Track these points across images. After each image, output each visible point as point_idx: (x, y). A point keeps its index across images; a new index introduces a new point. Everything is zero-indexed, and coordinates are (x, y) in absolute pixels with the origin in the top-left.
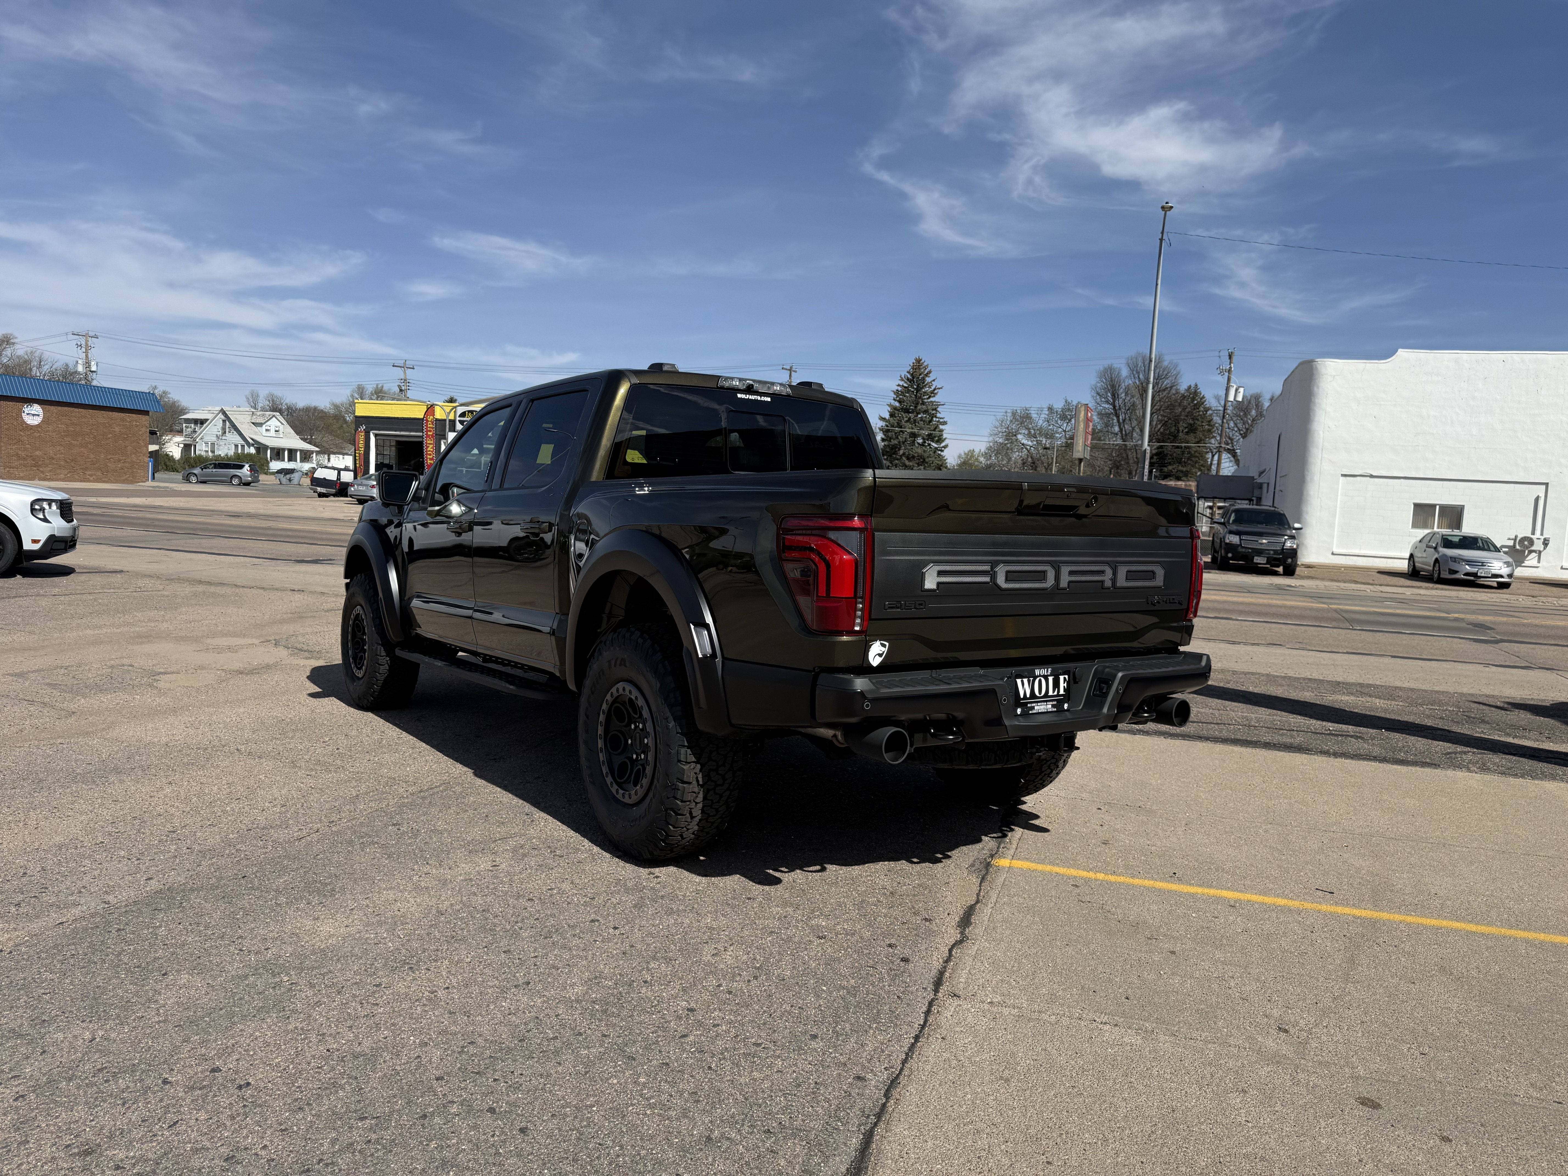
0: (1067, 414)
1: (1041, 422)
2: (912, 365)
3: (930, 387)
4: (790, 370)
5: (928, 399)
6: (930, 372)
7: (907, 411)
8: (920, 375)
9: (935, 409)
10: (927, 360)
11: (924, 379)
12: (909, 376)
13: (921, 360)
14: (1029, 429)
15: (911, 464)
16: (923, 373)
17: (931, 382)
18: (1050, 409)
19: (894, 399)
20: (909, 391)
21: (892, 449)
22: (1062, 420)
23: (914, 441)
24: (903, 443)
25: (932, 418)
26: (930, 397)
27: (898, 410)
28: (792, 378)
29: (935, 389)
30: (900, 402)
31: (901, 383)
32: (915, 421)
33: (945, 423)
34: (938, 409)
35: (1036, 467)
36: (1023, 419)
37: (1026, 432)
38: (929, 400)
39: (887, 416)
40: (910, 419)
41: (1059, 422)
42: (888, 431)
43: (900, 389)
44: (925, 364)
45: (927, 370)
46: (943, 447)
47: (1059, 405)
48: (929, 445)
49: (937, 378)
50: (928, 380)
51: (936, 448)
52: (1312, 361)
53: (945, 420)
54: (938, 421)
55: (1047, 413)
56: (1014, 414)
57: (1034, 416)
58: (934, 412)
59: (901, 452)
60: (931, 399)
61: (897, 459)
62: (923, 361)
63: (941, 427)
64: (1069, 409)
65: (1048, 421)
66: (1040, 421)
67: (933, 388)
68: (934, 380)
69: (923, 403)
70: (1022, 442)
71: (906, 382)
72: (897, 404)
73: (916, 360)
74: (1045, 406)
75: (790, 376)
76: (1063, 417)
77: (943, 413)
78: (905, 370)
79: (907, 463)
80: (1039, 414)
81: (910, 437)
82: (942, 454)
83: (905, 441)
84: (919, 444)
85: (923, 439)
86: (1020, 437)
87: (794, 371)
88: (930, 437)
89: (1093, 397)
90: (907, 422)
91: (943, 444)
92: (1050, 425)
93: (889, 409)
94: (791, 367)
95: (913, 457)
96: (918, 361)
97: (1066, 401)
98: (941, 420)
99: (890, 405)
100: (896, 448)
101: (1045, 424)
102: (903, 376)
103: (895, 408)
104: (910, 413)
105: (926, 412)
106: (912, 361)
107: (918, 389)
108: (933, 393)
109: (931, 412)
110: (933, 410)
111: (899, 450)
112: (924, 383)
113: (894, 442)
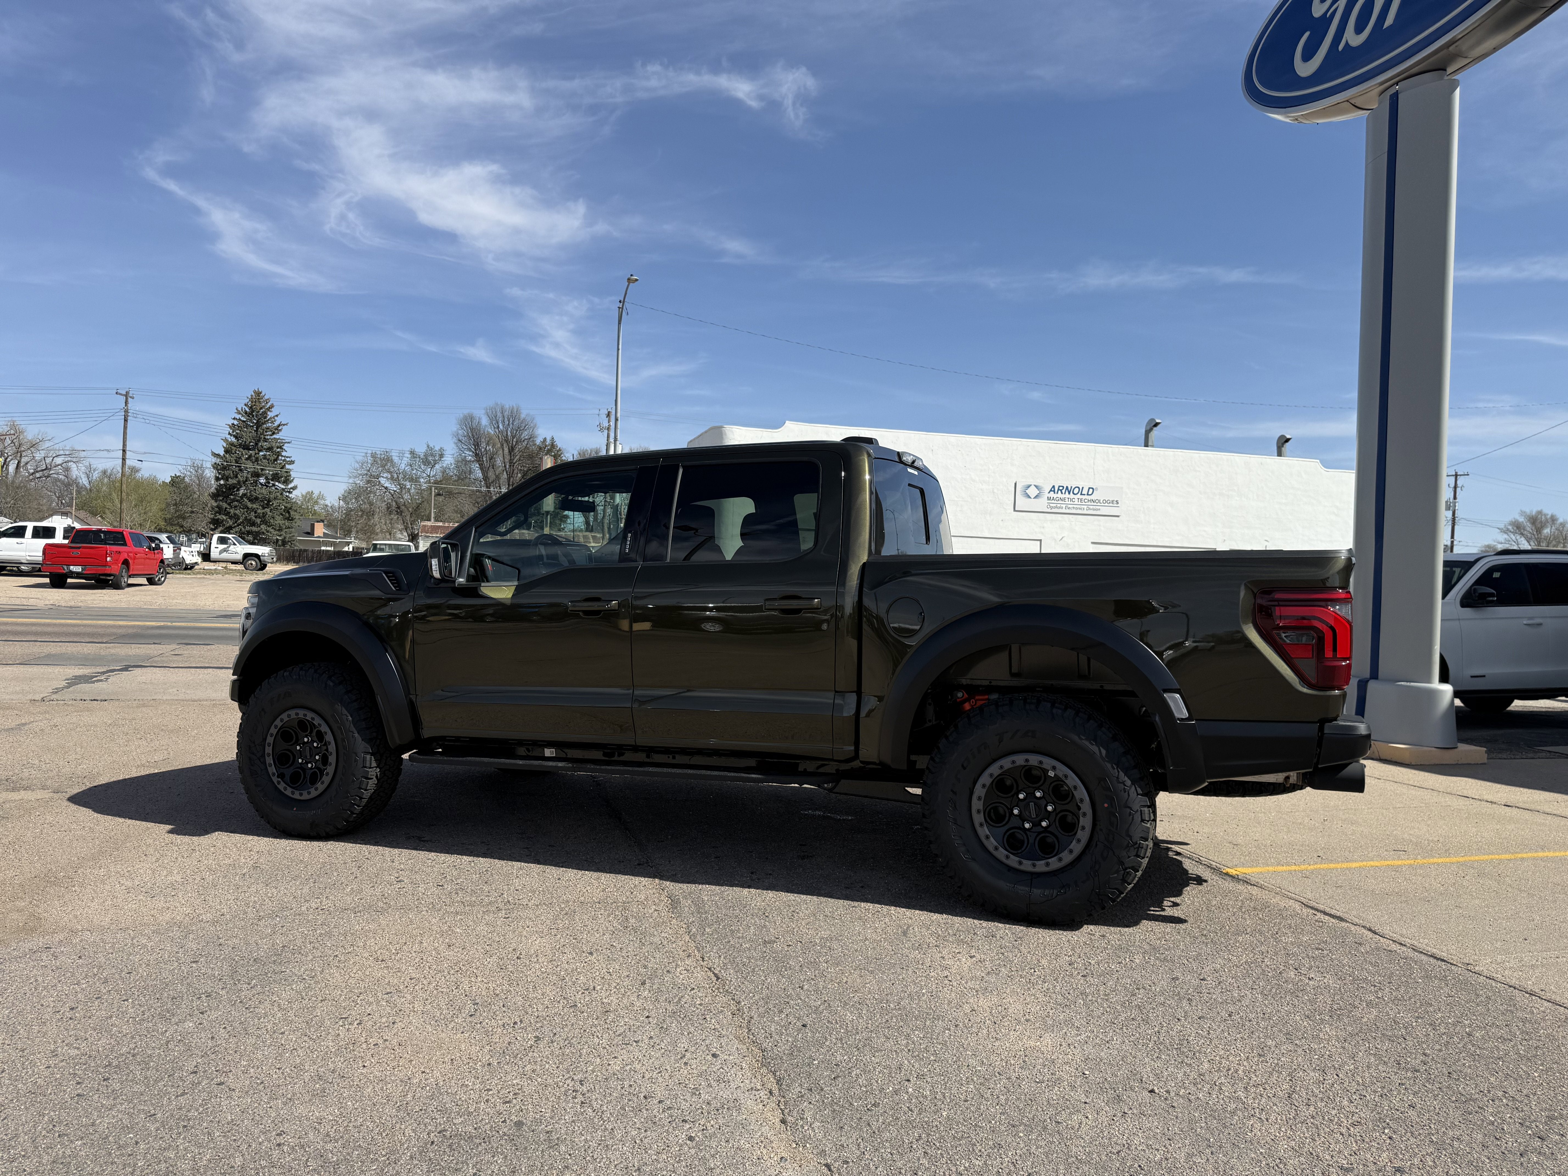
0: (430, 458)
1: (403, 466)
2: (250, 397)
3: (272, 422)
4: (126, 395)
5: (271, 435)
6: (272, 406)
7: (246, 447)
8: (261, 408)
9: (281, 448)
10: (267, 393)
11: (265, 413)
12: (247, 410)
13: (261, 393)
14: (391, 472)
15: (254, 506)
16: (264, 406)
17: (274, 417)
18: (412, 453)
19: (229, 434)
20: (247, 426)
21: (230, 489)
22: (425, 465)
23: (256, 482)
24: (244, 482)
25: (278, 456)
26: (274, 433)
27: (235, 446)
28: (129, 405)
29: (279, 426)
30: (236, 437)
31: (238, 416)
32: (257, 460)
33: (292, 462)
34: (284, 447)
35: (401, 512)
36: (384, 461)
37: (389, 476)
38: (272, 437)
39: (222, 453)
40: (250, 456)
41: (422, 466)
42: (224, 468)
43: (236, 422)
44: (266, 397)
45: (269, 404)
46: (291, 488)
47: (421, 450)
48: (274, 485)
49: (279, 413)
50: (270, 415)
51: (283, 489)
52: (722, 427)
53: (292, 459)
54: (284, 460)
55: (409, 456)
56: (374, 456)
57: (396, 459)
58: (279, 450)
59: (241, 492)
60: (275, 436)
61: (237, 501)
62: (263, 394)
63: (287, 466)
64: (432, 455)
65: (411, 465)
66: (403, 464)
67: (276, 424)
68: (277, 416)
69: (265, 440)
70: (385, 485)
71: (243, 416)
72: (234, 439)
73: (255, 392)
74: (407, 448)
75: (126, 403)
76: (426, 462)
77: (289, 451)
78: (242, 402)
79: (250, 505)
80: (401, 458)
81: (252, 476)
82: (290, 496)
83: (246, 481)
84: (261, 484)
85: (267, 478)
86: (383, 481)
87: (131, 397)
88: (276, 477)
89: (456, 443)
90: (247, 459)
91: (290, 486)
92: (413, 470)
93: (225, 445)
94: (127, 393)
95: (257, 498)
96: (258, 393)
97: (428, 446)
98: (288, 459)
99: (226, 440)
100: (234, 488)
101: (408, 469)
102: (240, 409)
103: (232, 444)
104: (250, 449)
105: (270, 449)
106: (250, 393)
107: (259, 425)
108: (277, 429)
109: (276, 451)
110: (278, 448)
111: (238, 490)
112: (265, 418)
113: (231, 481)
